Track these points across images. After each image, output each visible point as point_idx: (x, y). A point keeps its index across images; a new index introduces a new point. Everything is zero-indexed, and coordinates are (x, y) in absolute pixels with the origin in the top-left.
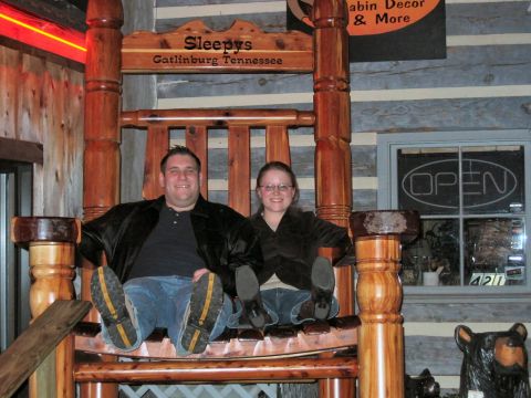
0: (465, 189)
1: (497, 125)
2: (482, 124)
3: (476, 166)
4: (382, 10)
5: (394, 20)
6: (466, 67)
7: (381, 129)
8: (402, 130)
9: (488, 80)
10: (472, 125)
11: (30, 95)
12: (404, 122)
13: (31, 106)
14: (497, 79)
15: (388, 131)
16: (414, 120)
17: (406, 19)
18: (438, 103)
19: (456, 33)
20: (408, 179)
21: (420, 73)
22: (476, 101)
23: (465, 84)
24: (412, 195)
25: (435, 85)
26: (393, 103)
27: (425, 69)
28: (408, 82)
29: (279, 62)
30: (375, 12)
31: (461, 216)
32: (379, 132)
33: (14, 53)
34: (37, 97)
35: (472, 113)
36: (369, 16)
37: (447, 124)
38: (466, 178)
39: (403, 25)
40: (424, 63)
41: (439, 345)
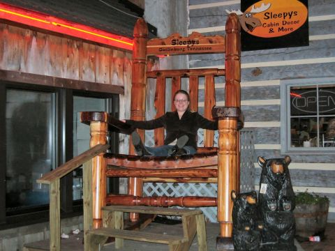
0: (320, 103)
1: (332, 74)
2: (325, 75)
4: (281, 26)
5: (286, 30)
6: (318, 49)
7: (283, 77)
8: (290, 78)
9: (328, 55)
10: (321, 75)
11: (117, 66)
12: (291, 75)
13: (118, 71)
14: (331, 54)
15: (285, 79)
16: (295, 74)
17: (291, 29)
18: (306, 66)
19: (313, 34)
20: (295, 101)
21: (297, 53)
22: (322, 64)
23: (318, 57)
24: (297, 107)
25: (304, 58)
26: (286, 66)
27: (300, 51)
28: (293, 57)
29: (210, 49)
30: (278, 27)
31: (318, 116)
32: (281, 79)
33: (109, 50)
34: (122, 67)
35: (321, 70)
36: (275, 29)
37: (310, 75)
38: (320, 99)
39: (290, 32)
40: (299, 48)
41: (307, 173)
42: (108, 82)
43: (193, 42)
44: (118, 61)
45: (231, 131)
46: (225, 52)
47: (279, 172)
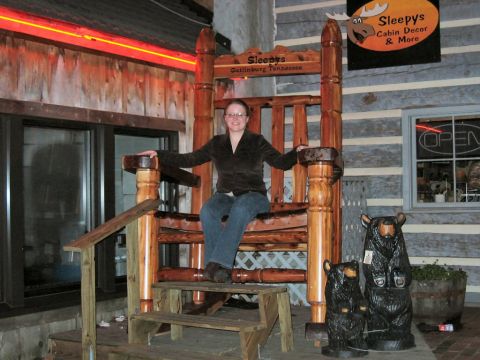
0: (457, 142)
1: (473, 101)
2: (463, 102)
3: (462, 128)
4: (402, 35)
5: (409, 40)
6: (453, 66)
7: (407, 105)
8: (416, 107)
9: (467, 74)
10: (457, 102)
12: (416, 102)
13: (176, 100)
14: (472, 73)
15: (408, 108)
16: (422, 101)
17: (416, 39)
18: (437, 90)
19: (447, 46)
20: (423, 138)
21: (424, 72)
22: (459, 87)
23: (452, 78)
24: (425, 147)
25: (435, 79)
26: (410, 91)
27: (428, 69)
28: (419, 77)
29: (300, 68)
30: (398, 36)
31: (454, 159)
32: (403, 109)
33: (163, 71)
34: (181, 94)
35: (457, 95)
36: (395, 39)
37: (442, 103)
38: (457, 135)
39: (415, 43)
40: (428, 65)
41: (439, 239)
42: (162, 115)
43: (278, 59)
44: (177, 87)
45: (325, 179)
46: (320, 73)
47: (389, 235)
